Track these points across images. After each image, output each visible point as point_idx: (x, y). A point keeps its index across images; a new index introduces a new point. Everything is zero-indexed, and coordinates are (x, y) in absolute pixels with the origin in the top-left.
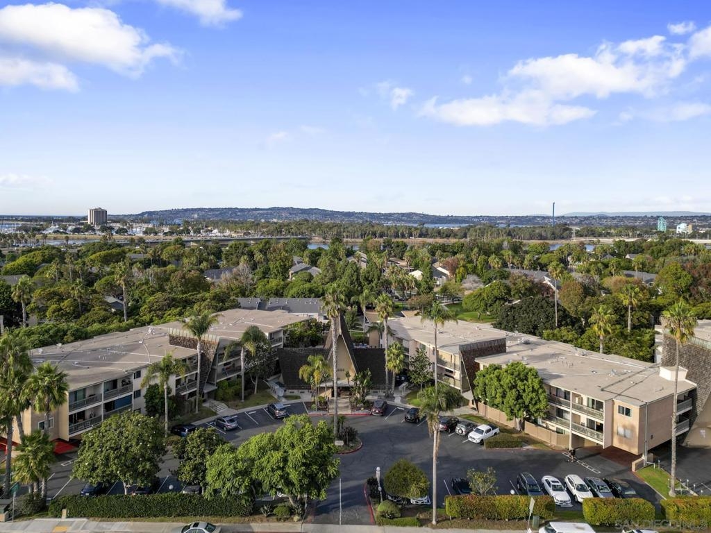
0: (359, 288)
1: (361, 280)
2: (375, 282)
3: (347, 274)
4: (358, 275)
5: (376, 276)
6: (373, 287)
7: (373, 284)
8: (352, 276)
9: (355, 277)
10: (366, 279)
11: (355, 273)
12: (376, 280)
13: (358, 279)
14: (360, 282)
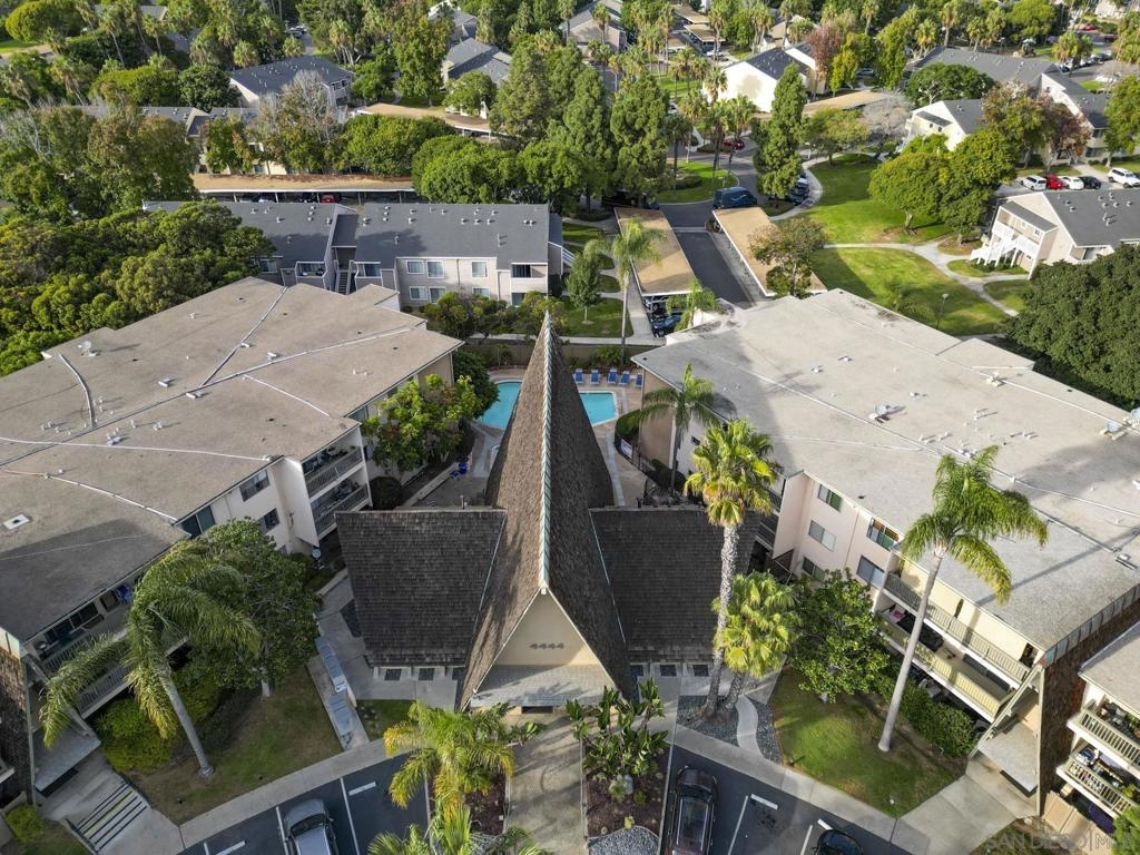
0: (608, 152)
1: (614, 128)
2: (651, 135)
3: (576, 111)
4: (606, 113)
5: (654, 119)
6: (644, 149)
7: (646, 143)
8: (590, 115)
9: (596, 121)
10: (627, 126)
11: (598, 109)
12: (654, 130)
13: (605, 125)
14: (611, 135)
